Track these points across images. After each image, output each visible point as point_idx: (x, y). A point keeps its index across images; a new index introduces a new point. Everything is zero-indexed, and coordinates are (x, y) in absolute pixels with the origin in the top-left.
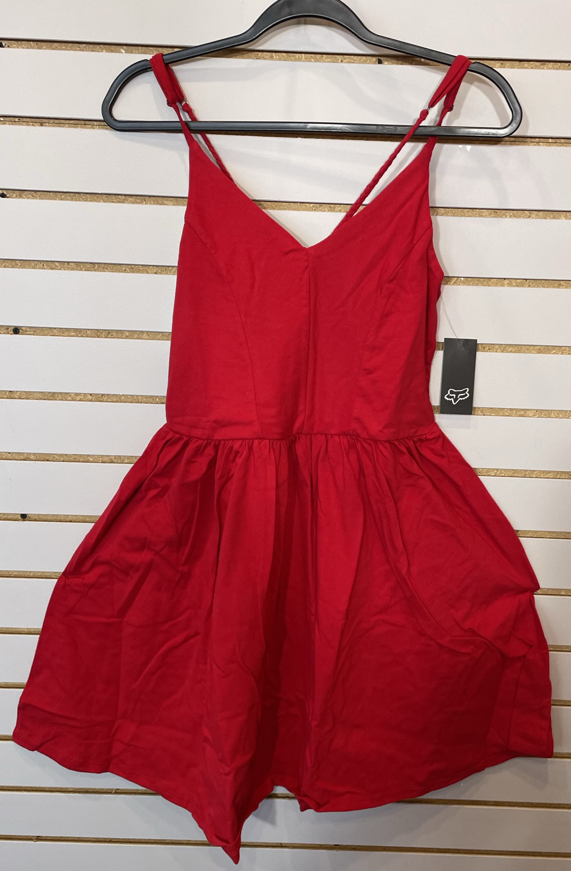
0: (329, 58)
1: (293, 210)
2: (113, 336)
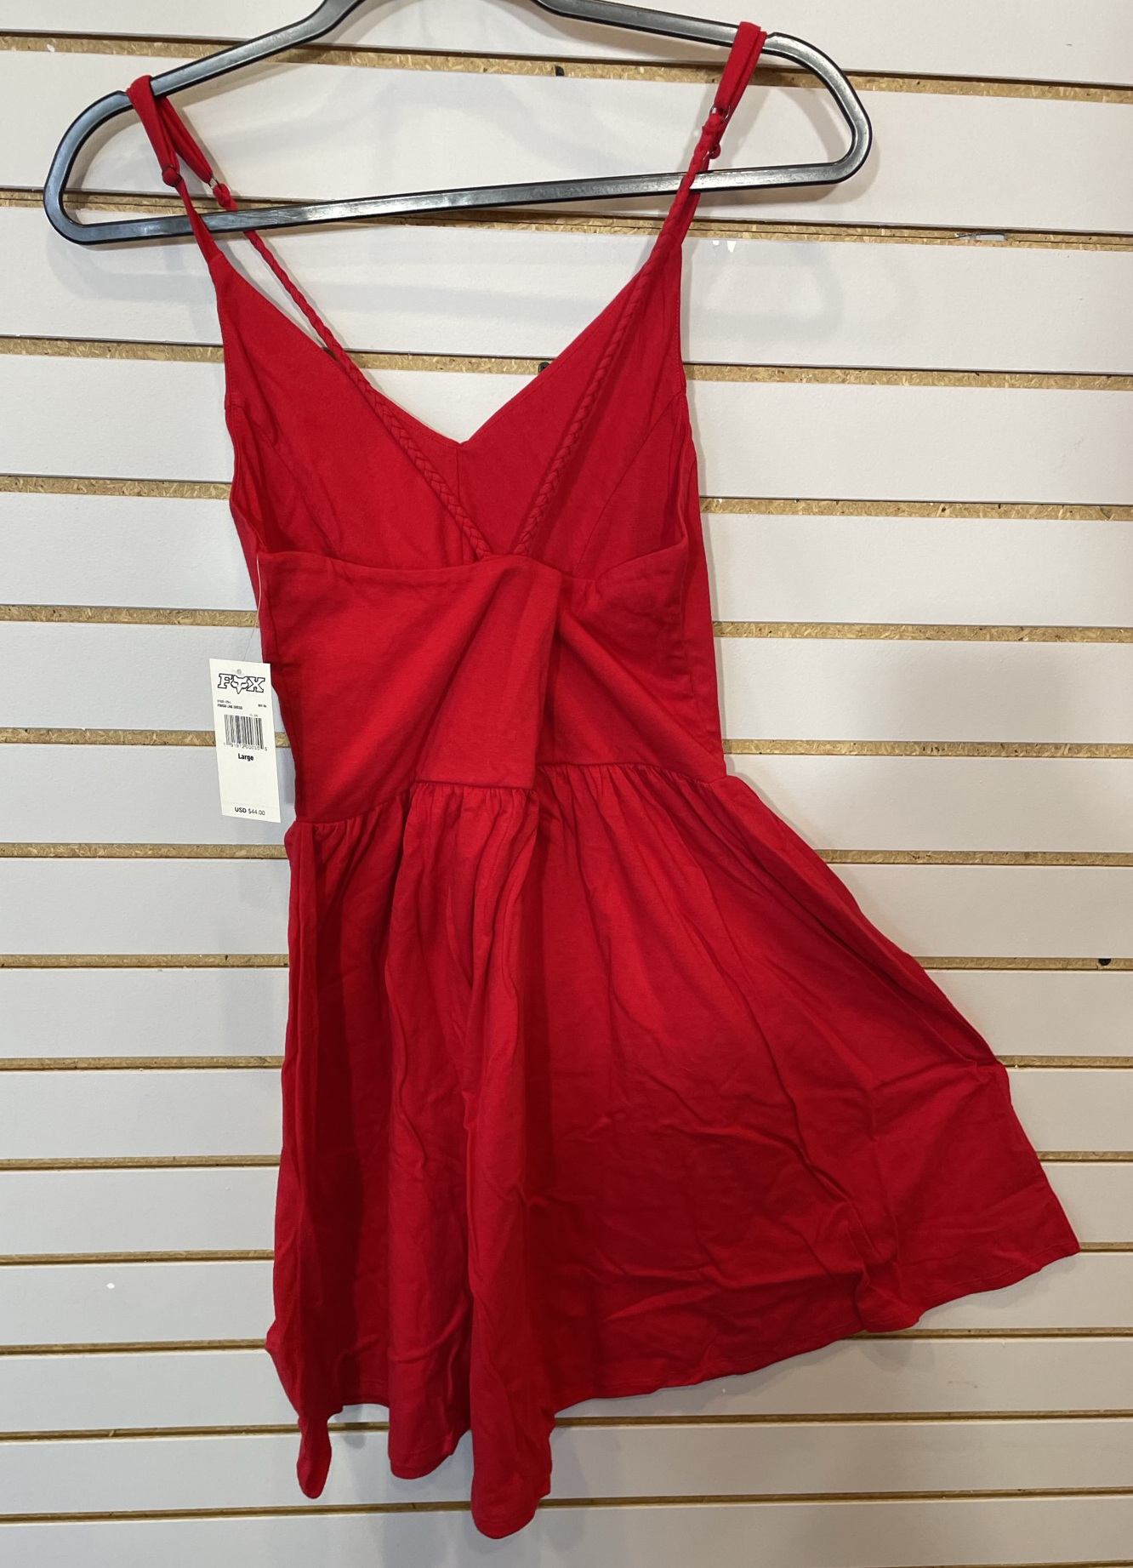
1: (400, 369)
2: (62, 618)
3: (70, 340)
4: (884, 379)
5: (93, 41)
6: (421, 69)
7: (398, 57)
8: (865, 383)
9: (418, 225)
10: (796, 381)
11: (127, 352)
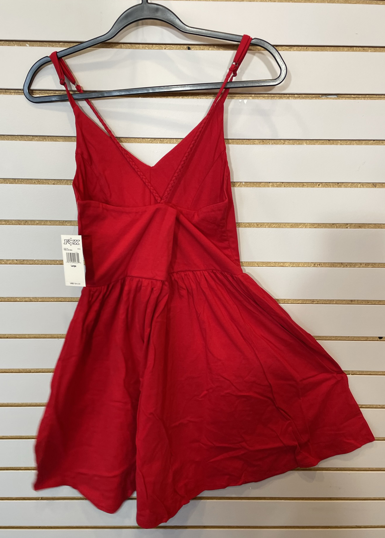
0: (157, 47)
1: (138, 143)
2: (29, 224)
3: (33, 136)
4: (298, 143)
5: (41, 43)
6: (145, 49)
7: (137, 45)
8: (291, 144)
9: (144, 97)
10: (268, 144)
11: (51, 139)
